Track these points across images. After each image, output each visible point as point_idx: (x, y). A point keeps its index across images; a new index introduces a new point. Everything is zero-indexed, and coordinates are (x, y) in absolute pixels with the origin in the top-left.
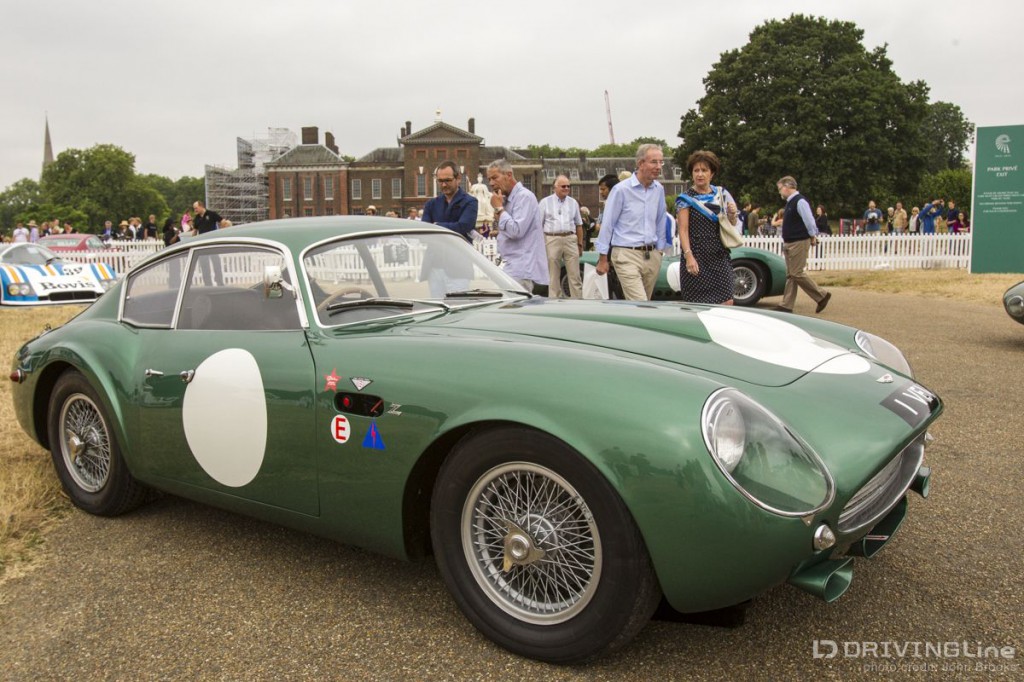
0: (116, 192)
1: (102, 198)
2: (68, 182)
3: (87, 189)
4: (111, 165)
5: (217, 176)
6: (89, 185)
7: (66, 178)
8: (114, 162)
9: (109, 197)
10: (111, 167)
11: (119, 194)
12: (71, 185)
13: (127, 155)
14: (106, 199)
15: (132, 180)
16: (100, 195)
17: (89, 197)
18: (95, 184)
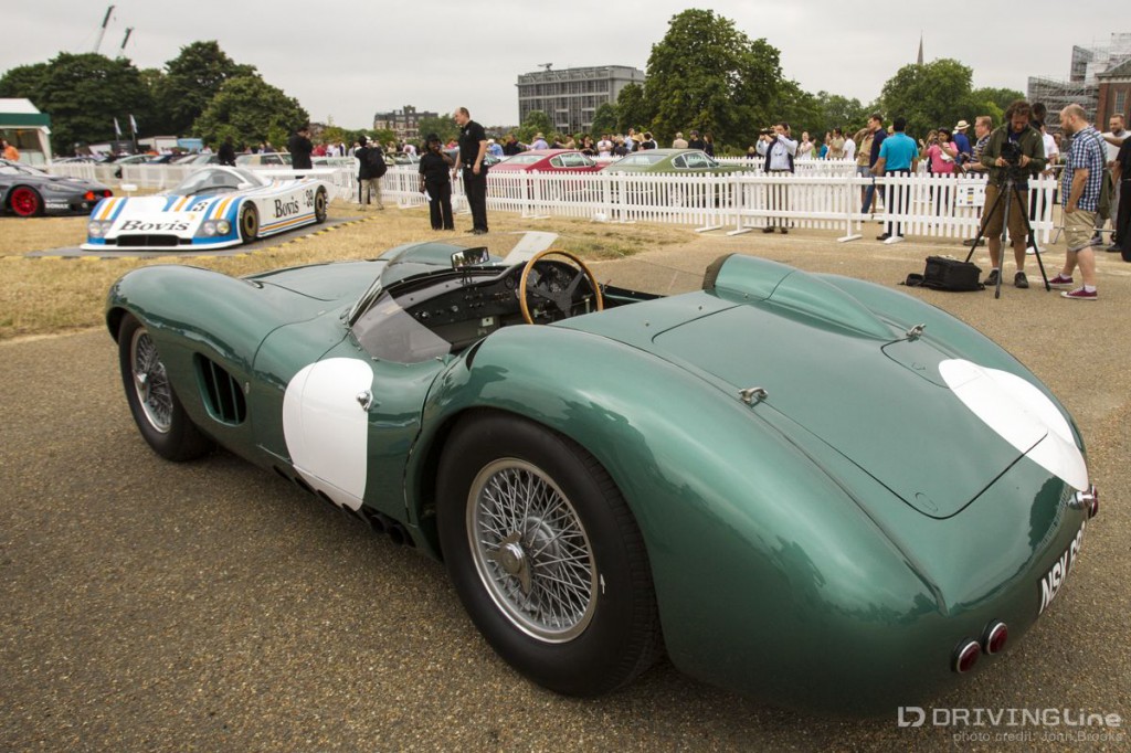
0: (948, 106)
1: (934, 113)
2: (906, 96)
3: (921, 103)
4: (946, 79)
5: (1042, 89)
6: (924, 100)
7: (904, 93)
8: (950, 77)
9: (942, 111)
10: (947, 82)
11: (951, 108)
12: (906, 100)
13: (965, 69)
14: (937, 113)
15: (965, 94)
16: (932, 110)
17: (922, 111)
18: (929, 98)
